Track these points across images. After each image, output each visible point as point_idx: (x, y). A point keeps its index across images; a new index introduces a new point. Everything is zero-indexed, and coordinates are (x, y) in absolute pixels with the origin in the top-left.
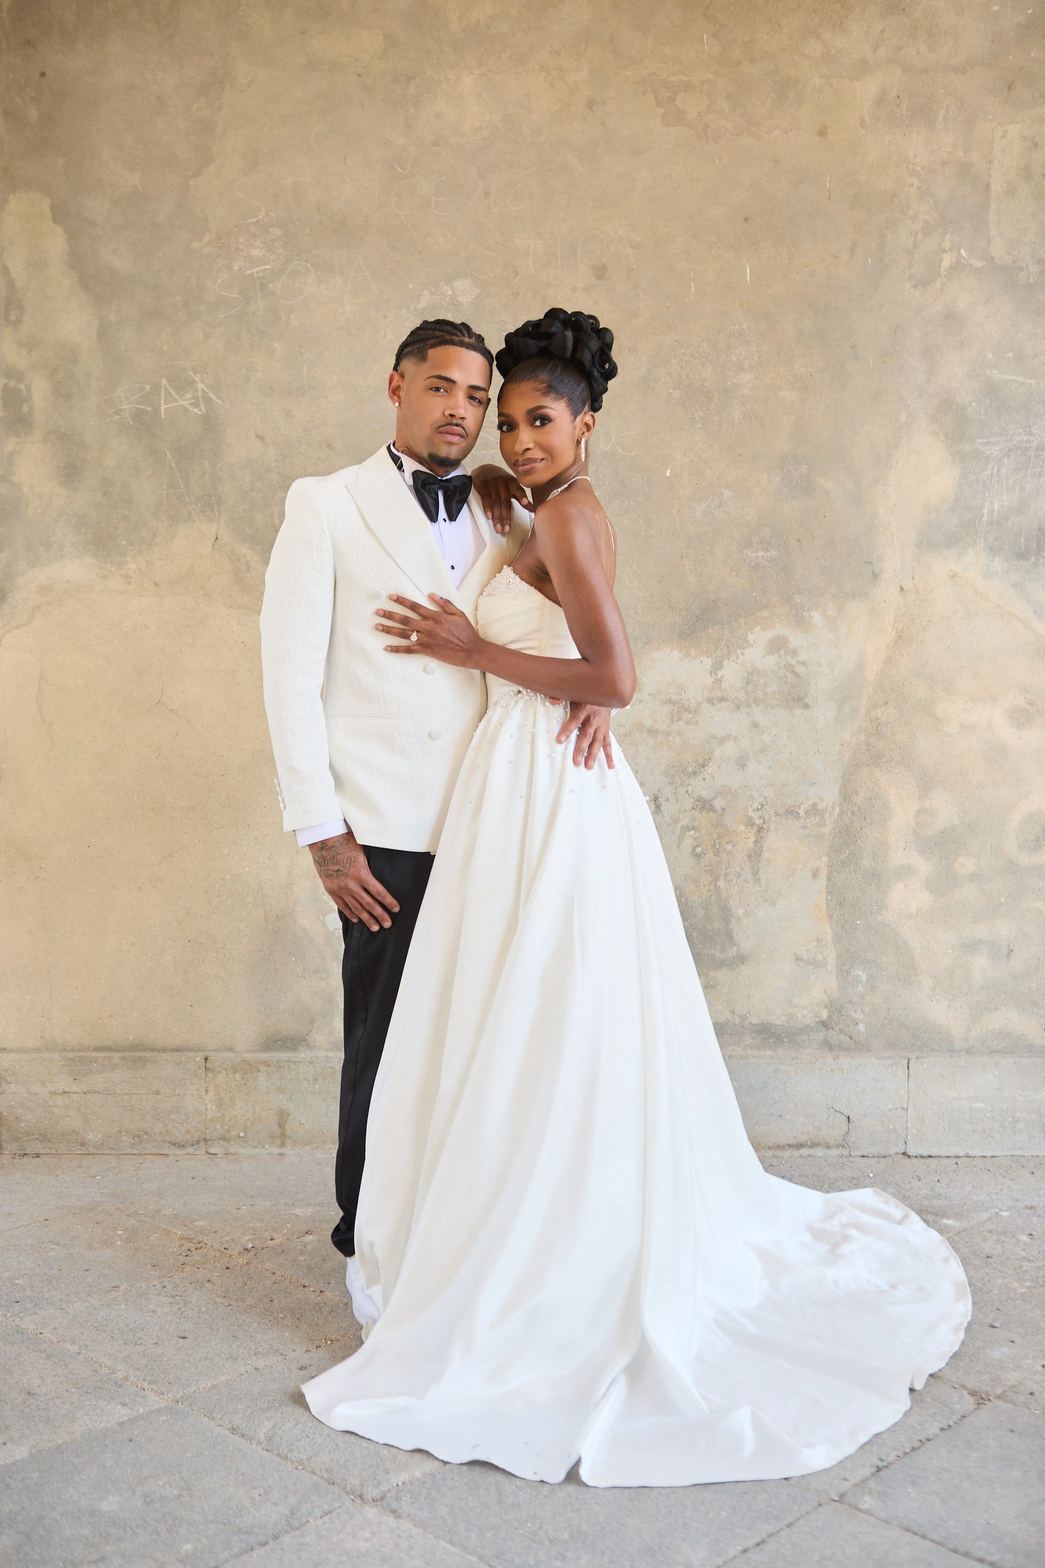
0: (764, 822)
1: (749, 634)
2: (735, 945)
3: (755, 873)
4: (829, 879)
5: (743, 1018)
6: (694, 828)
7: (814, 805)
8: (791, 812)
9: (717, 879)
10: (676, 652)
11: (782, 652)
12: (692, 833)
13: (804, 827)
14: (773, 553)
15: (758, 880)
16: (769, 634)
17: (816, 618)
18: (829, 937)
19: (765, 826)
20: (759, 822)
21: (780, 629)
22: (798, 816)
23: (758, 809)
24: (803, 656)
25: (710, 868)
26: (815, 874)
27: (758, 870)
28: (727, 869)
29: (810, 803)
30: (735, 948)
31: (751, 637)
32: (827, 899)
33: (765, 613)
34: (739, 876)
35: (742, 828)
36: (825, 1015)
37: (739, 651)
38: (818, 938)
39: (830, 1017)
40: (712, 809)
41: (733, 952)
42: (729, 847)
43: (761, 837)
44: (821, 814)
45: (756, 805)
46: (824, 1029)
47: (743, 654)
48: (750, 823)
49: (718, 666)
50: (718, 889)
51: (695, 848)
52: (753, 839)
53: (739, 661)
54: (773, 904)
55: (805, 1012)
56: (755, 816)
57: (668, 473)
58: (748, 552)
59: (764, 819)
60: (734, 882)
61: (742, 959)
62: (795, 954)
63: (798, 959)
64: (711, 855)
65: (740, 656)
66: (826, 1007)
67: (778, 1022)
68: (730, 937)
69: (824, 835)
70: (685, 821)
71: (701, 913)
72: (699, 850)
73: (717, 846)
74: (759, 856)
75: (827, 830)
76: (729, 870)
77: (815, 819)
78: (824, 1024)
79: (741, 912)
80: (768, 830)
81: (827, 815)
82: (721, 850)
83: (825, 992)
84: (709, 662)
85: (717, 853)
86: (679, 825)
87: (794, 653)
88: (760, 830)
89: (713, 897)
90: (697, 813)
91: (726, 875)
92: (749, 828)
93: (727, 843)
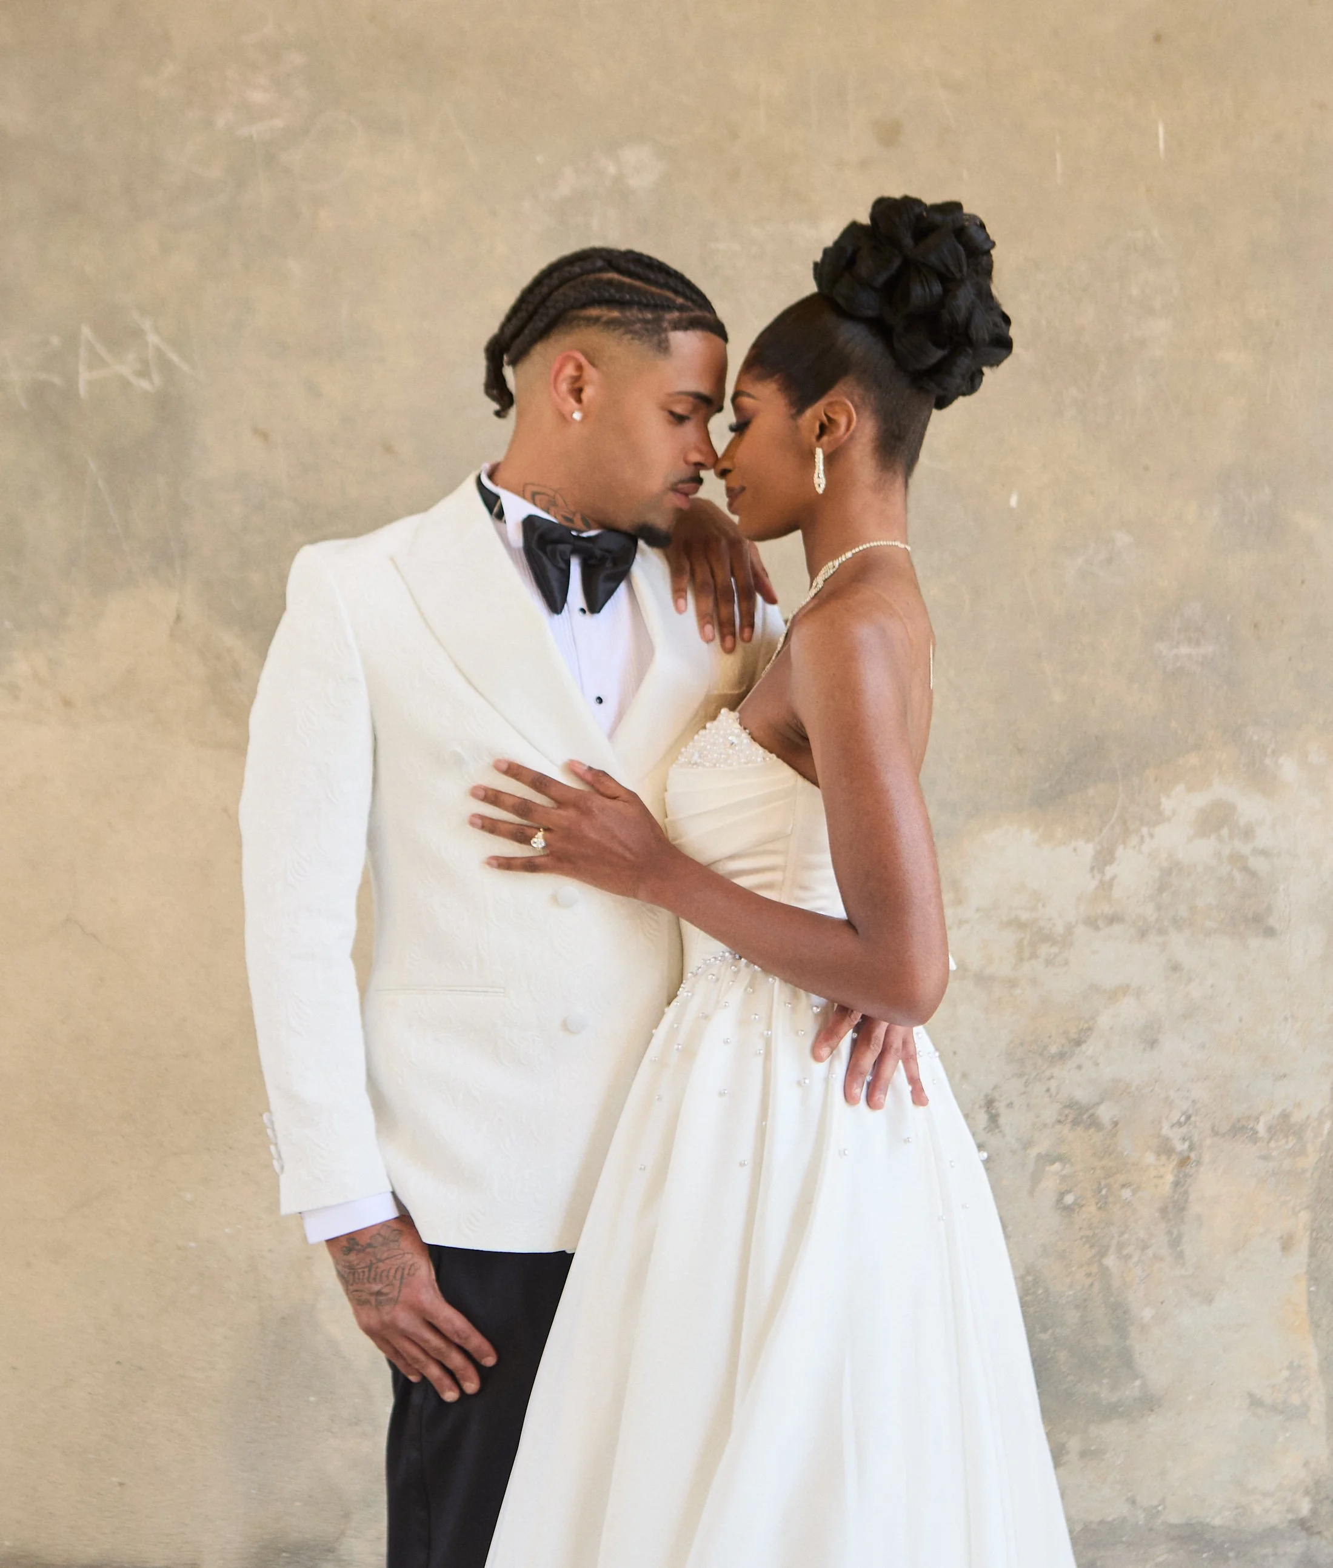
0: (1191, 1148)
1: (1163, 800)
2: (1136, 1377)
3: (1175, 1242)
4: (1312, 1254)
5: (1153, 1513)
6: (1060, 1158)
7: (1285, 1116)
8: (1241, 1130)
9: (1103, 1253)
10: (1027, 832)
11: (1225, 832)
12: (1057, 1166)
13: (1266, 1158)
14: (1208, 649)
15: (1180, 1256)
16: (1200, 800)
17: (1288, 768)
18: (1313, 1362)
19: (1193, 1155)
20: (1181, 1147)
21: (1221, 790)
22: (1254, 1137)
23: (1179, 1124)
24: (1264, 838)
25: (1090, 1233)
26: (1287, 1244)
27: (1180, 1236)
28: (1122, 1234)
29: (1277, 1112)
30: (1138, 1383)
31: (1167, 805)
32: (1309, 1292)
33: (1193, 760)
34: (1144, 1248)
35: (1150, 1158)
36: (1305, 1508)
37: (1145, 830)
38: (1292, 1362)
39: (1314, 1512)
40: (1094, 1123)
41: (1132, 1390)
42: (1126, 1193)
43: (1186, 1176)
44: (1298, 1131)
45: (1175, 1116)
46: (1303, 1534)
47: (1152, 836)
48: (1165, 1149)
49: (1105, 857)
50: (1104, 1271)
51: (1062, 1195)
52: (1170, 1178)
53: (1145, 848)
54: (1209, 1300)
55: (1268, 1502)
56: (1175, 1136)
57: (1014, 501)
58: (1161, 647)
59: (1191, 1142)
60: (1135, 1259)
61: (1149, 1403)
62: (1251, 1395)
63: (1255, 1402)
64: (1093, 1208)
65: (1147, 839)
66: (1307, 1493)
67: (1217, 1522)
68: (1126, 1359)
69: (1304, 1171)
70: (1044, 1145)
71: (1072, 1317)
72: (1069, 1199)
73: (1104, 1192)
74: (1183, 1209)
75: (1309, 1161)
76: (1126, 1236)
77: (1287, 1142)
78: (1304, 1526)
79: (1147, 1314)
80: (1199, 1163)
81: (1309, 1135)
82: (1111, 1199)
83: (1306, 1464)
84: (1088, 850)
85: (1103, 1205)
86: (1033, 1152)
87: (1248, 834)
88: (1184, 1161)
89: (1097, 1287)
90: (1066, 1130)
91: (1121, 1246)
92: (1163, 1158)
93: (1123, 1186)
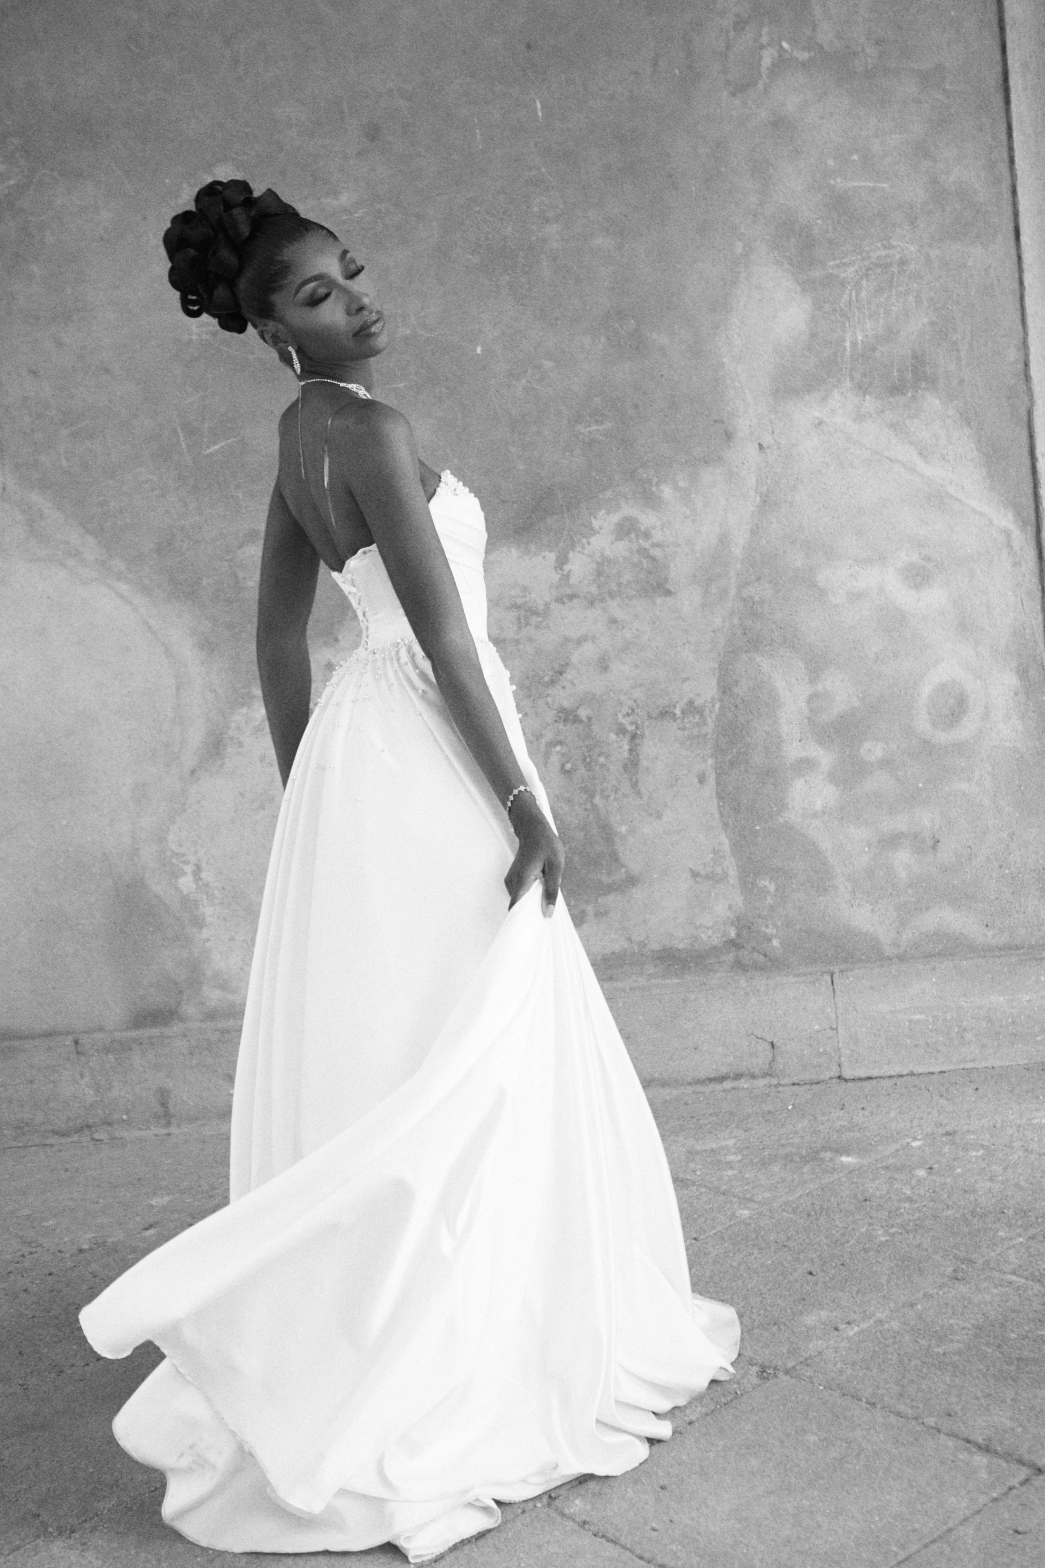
0: (637, 728)
1: (593, 520)
2: (622, 866)
3: (635, 785)
4: (718, 783)
5: (642, 945)
6: (560, 743)
7: (691, 702)
8: (666, 713)
9: (592, 796)
11: (633, 535)
12: (558, 748)
13: (683, 729)
14: (608, 425)
15: (639, 794)
16: (616, 518)
17: (666, 492)
18: (726, 847)
19: (638, 732)
20: (631, 728)
21: (628, 510)
22: (674, 717)
23: (628, 715)
24: (657, 536)
25: (583, 785)
26: (702, 779)
27: (637, 782)
28: (602, 783)
29: (686, 700)
30: (623, 870)
31: (596, 523)
32: (719, 806)
33: (608, 494)
34: (617, 790)
35: (613, 737)
36: (733, 933)
37: (585, 541)
38: (714, 849)
39: (738, 935)
40: (577, 720)
41: (621, 875)
42: (602, 759)
43: (636, 745)
44: (699, 711)
45: (625, 710)
46: (733, 949)
47: (589, 543)
48: (621, 730)
49: (563, 560)
50: (595, 807)
51: (563, 766)
52: (626, 747)
53: (587, 551)
54: (659, 816)
55: (710, 932)
56: (626, 722)
57: (479, 351)
58: (580, 428)
59: (636, 725)
60: (612, 798)
61: (632, 881)
62: (691, 870)
63: (695, 875)
64: (583, 771)
65: (587, 546)
66: (732, 924)
67: (681, 946)
68: (615, 857)
69: (706, 735)
70: (549, 736)
71: (580, 835)
72: (568, 766)
73: (588, 760)
74: (636, 765)
75: (710, 727)
76: (605, 784)
77: (694, 718)
78: (732, 944)
79: (624, 829)
80: (642, 736)
81: (707, 712)
82: (593, 764)
83: (730, 907)
84: (552, 557)
85: (589, 767)
86: (543, 741)
87: (648, 535)
88: (634, 737)
89: (591, 816)
90: (561, 726)
91: (602, 791)
92: (621, 736)
93: (599, 755)
